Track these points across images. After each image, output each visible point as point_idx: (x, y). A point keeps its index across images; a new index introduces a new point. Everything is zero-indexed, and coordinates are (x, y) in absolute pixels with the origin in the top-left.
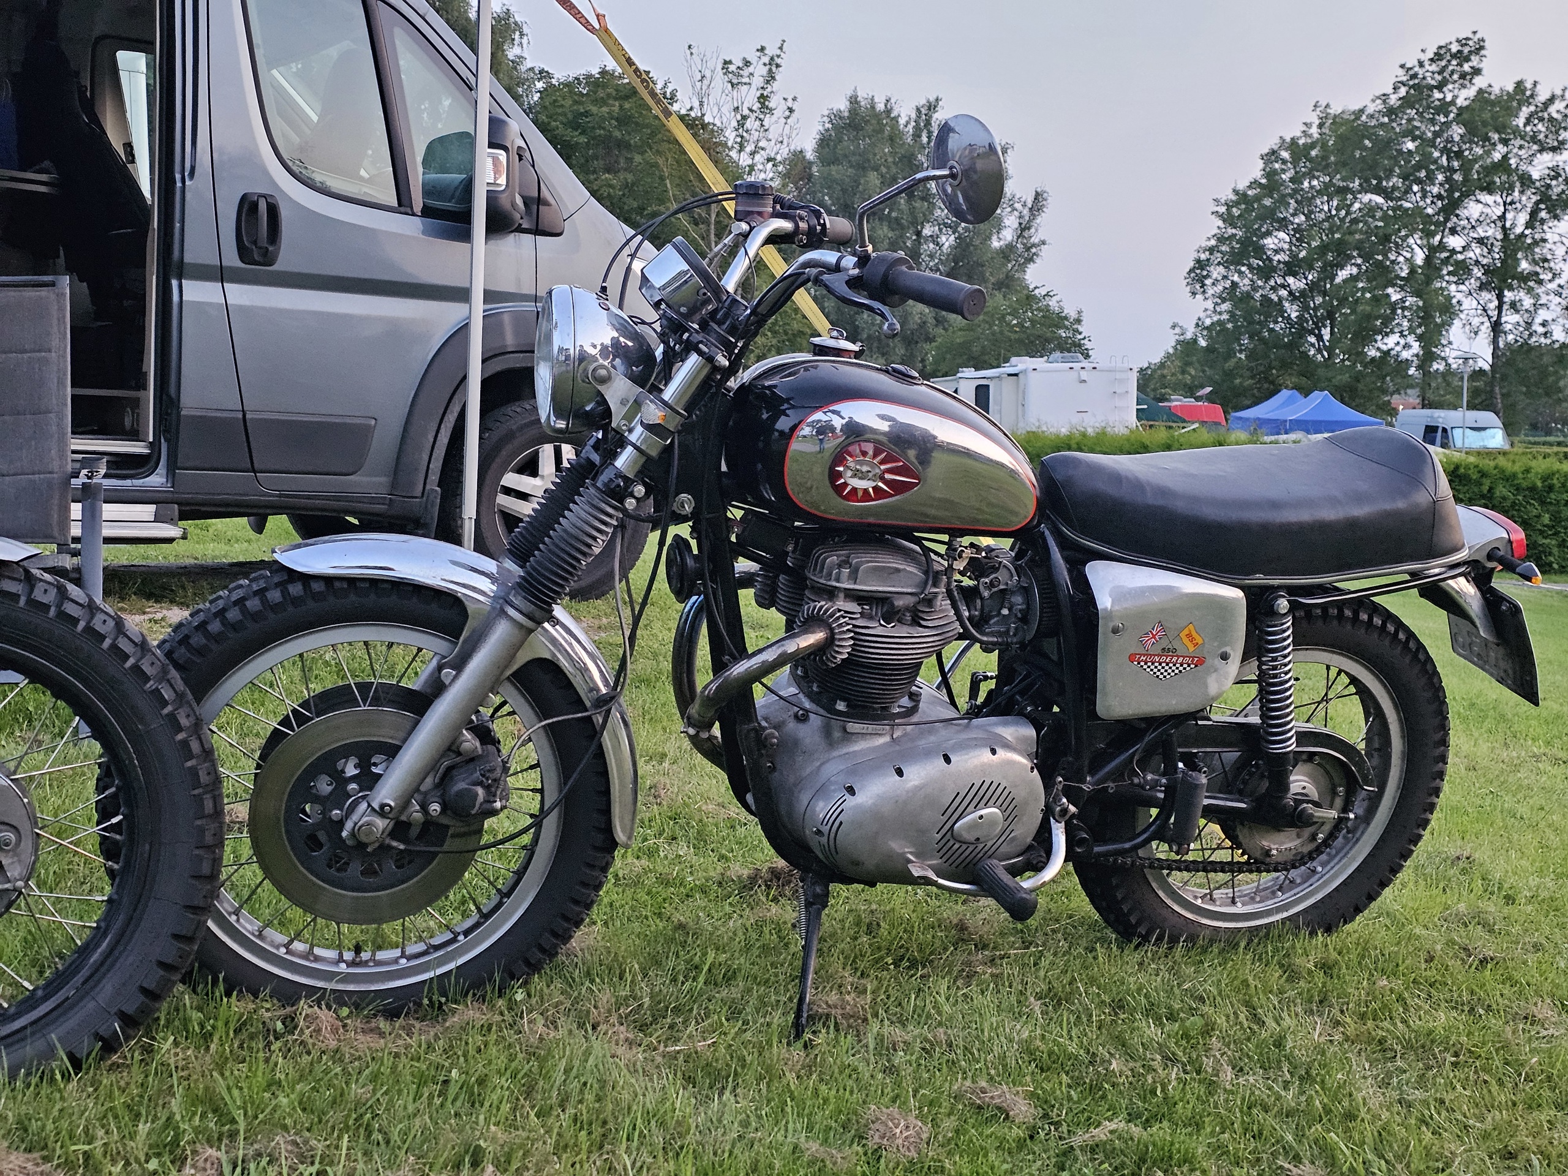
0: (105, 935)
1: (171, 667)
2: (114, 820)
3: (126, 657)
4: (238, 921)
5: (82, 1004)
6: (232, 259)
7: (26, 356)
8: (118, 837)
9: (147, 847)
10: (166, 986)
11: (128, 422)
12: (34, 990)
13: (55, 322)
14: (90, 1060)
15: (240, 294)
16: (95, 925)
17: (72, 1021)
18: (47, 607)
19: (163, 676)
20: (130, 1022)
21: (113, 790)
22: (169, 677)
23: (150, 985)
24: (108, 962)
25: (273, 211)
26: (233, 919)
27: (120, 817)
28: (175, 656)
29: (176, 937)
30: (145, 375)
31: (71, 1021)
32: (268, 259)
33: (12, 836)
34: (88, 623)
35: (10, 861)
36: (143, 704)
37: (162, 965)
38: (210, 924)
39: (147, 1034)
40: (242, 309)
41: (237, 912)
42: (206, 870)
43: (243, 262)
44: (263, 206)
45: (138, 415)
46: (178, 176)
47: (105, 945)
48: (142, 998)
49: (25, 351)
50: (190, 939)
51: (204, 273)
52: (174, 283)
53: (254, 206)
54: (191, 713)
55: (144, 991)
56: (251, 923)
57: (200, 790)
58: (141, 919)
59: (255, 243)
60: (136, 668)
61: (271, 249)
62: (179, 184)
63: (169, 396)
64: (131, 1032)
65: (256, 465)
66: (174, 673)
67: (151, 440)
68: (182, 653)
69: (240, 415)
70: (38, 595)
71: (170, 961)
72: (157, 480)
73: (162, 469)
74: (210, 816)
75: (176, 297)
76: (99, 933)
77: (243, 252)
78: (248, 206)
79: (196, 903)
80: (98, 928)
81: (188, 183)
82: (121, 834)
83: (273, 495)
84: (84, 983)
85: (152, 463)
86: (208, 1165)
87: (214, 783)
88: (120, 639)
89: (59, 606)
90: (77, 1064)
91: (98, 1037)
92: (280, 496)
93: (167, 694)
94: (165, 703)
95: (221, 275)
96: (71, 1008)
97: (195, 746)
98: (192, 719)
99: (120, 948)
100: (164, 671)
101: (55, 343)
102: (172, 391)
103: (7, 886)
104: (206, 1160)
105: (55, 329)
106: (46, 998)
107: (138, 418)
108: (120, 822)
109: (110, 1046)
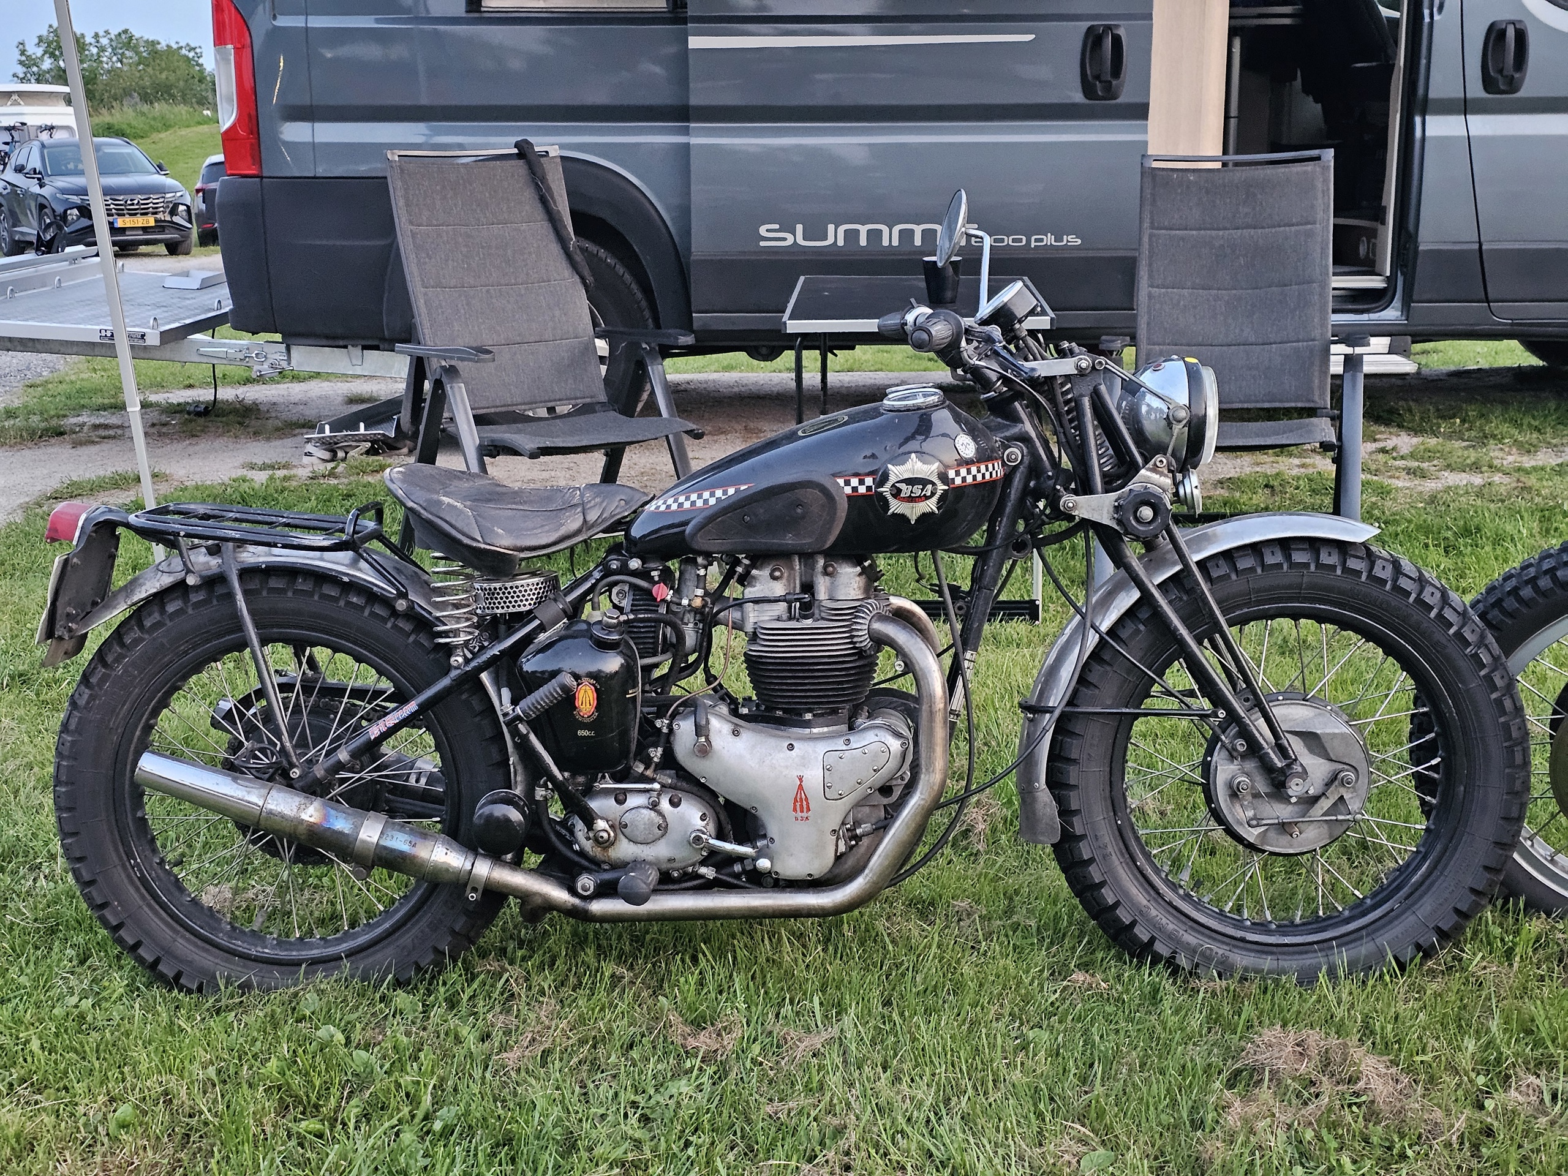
0: (1424, 859)
1: (1487, 631)
2: (1434, 762)
3: (1451, 625)
4: (1532, 846)
5: (1404, 917)
6: (1476, 90)
7: (1293, 229)
8: (1436, 776)
9: (1462, 788)
10: (1477, 907)
11: (1362, 250)
12: (1364, 898)
13: (1320, 195)
14: (1412, 965)
15: (1482, 125)
16: (1415, 849)
17: (1397, 930)
18: (1383, 582)
19: (1481, 642)
20: (1444, 935)
21: (1433, 735)
22: (1487, 642)
23: (1464, 908)
24: (1427, 883)
25: (1521, 37)
26: (1528, 844)
27: (1439, 759)
28: (1489, 616)
29: (1486, 868)
30: (1383, 210)
31: (1398, 928)
32: (1513, 86)
33: (1352, 776)
34: (1419, 594)
35: (1350, 796)
36: (1463, 665)
37: (1473, 891)
38: (1516, 856)
39: (1456, 945)
40: (1484, 139)
41: (1531, 839)
42: (1515, 814)
43: (1489, 93)
44: (1511, 33)
45: (1374, 245)
46: (1426, 12)
47: (1424, 869)
48: (1456, 918)
49: (1293, 225)
50: (1497, 871)
51: (1448, 107)
52: (1418, 120)
53: (1502, 34)
54: (1505, 674)
55: (1457, 911)
56: (1545, 849)
57: (1511, 743)
58: (1456, 849)
59: (1501, 71)
60: (1459, 635)
61: (1517, 75)
62: (1427, 20)
63: (1407, 231)
64: (1444, 944)
65: (1491, 296)
66: (1490, 639)
67: (1388, 274)
68: (1495, 614)
69: (1476, 246)
70: (1378, 572)
71: (1480, 889)
72: (1392, 314)
73: (1397, 302)
74: (1519, 766)
75: (1418, 133)
76: (1420, 857)
77: (1488, 83)
78: (1495, 35)
79: (1504, 841)
80: (1418, 852)
81: (1436, 17)
82: (1438, 773)
83: (1506, 324)
84: (1406, 899)
85: (1388, 298)
86: (1531, 1092)
87: (1523, 738)
88: (1445, 610)
89: (1395, 580)
90: (1402, 967)
91: (1418, 947)
92: (1512, 325)
93: (1485, 658)
94: (1483, 666)
95: (1465, 107)
96: (1397, 917)
97: (1508, 704)
98: (1506, 680)
99: (1436, 873)
100: (1482, 637)
101: (1320, 215)
102: (1411, 227)
103: (1348, 817)
104: (1528, 1086)
105: (1320, 201)
106: (1374, 907)
107: (1373, 249)
108: (1438, 764)
109: (1428, 953)
